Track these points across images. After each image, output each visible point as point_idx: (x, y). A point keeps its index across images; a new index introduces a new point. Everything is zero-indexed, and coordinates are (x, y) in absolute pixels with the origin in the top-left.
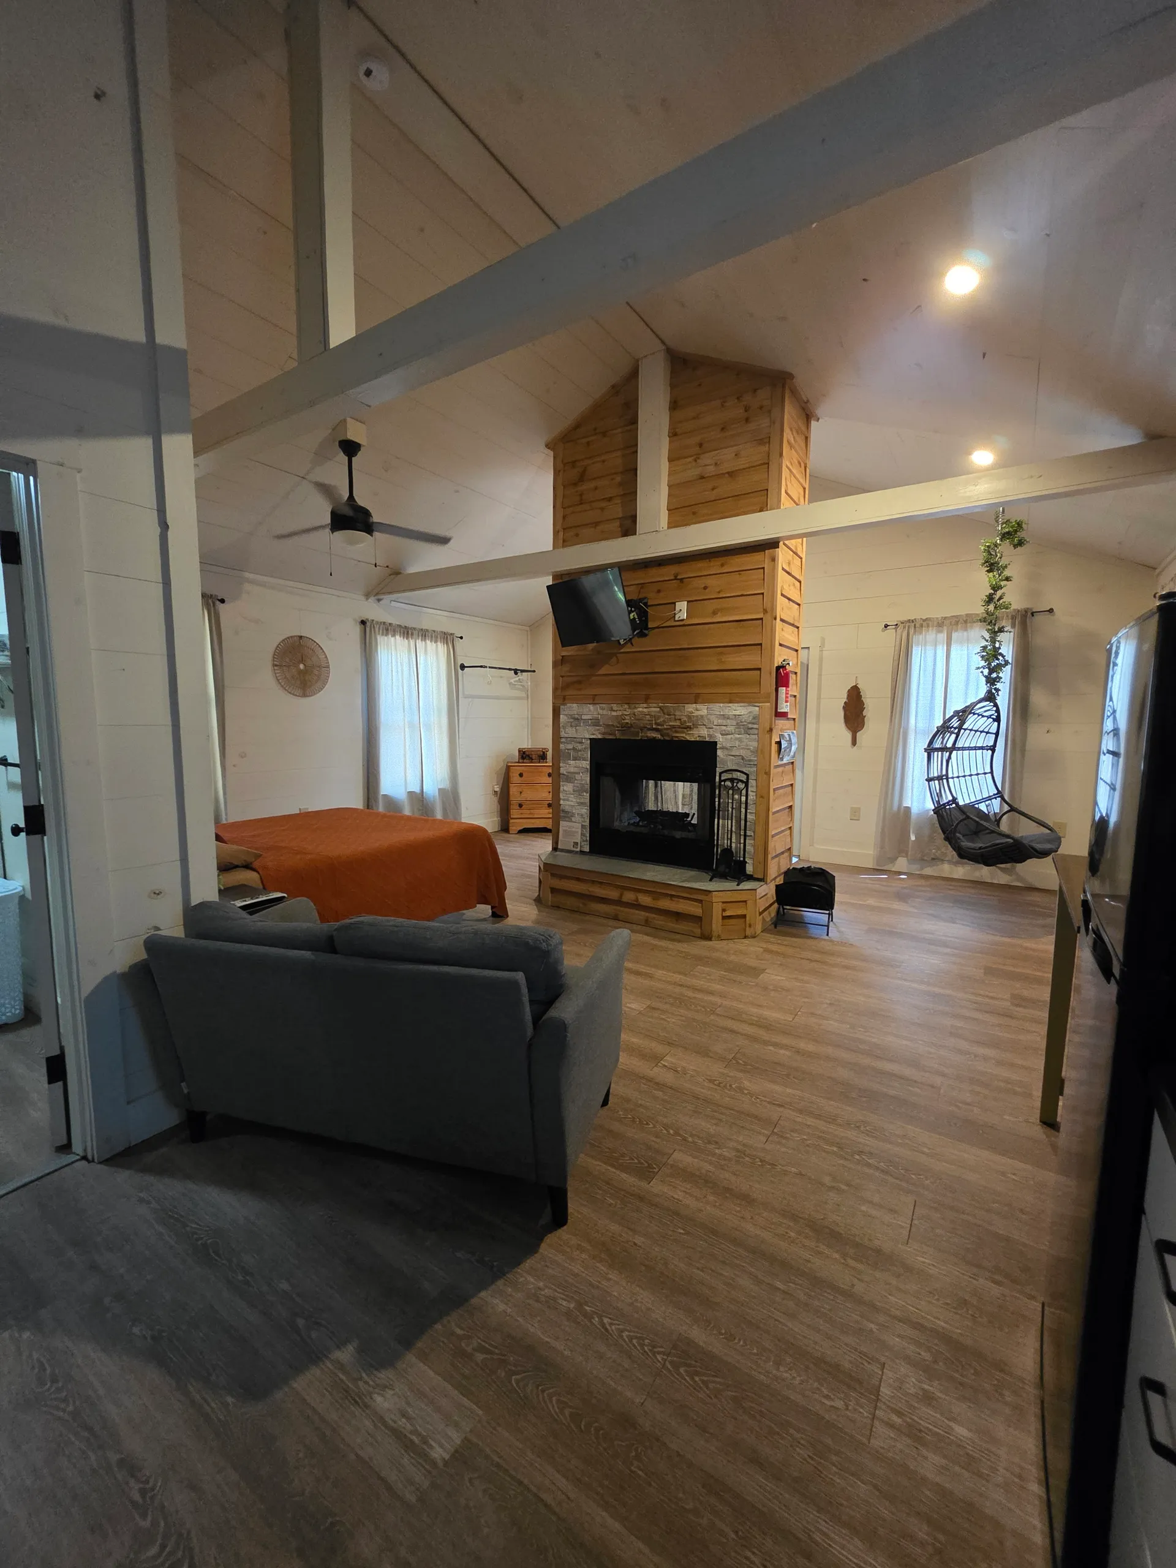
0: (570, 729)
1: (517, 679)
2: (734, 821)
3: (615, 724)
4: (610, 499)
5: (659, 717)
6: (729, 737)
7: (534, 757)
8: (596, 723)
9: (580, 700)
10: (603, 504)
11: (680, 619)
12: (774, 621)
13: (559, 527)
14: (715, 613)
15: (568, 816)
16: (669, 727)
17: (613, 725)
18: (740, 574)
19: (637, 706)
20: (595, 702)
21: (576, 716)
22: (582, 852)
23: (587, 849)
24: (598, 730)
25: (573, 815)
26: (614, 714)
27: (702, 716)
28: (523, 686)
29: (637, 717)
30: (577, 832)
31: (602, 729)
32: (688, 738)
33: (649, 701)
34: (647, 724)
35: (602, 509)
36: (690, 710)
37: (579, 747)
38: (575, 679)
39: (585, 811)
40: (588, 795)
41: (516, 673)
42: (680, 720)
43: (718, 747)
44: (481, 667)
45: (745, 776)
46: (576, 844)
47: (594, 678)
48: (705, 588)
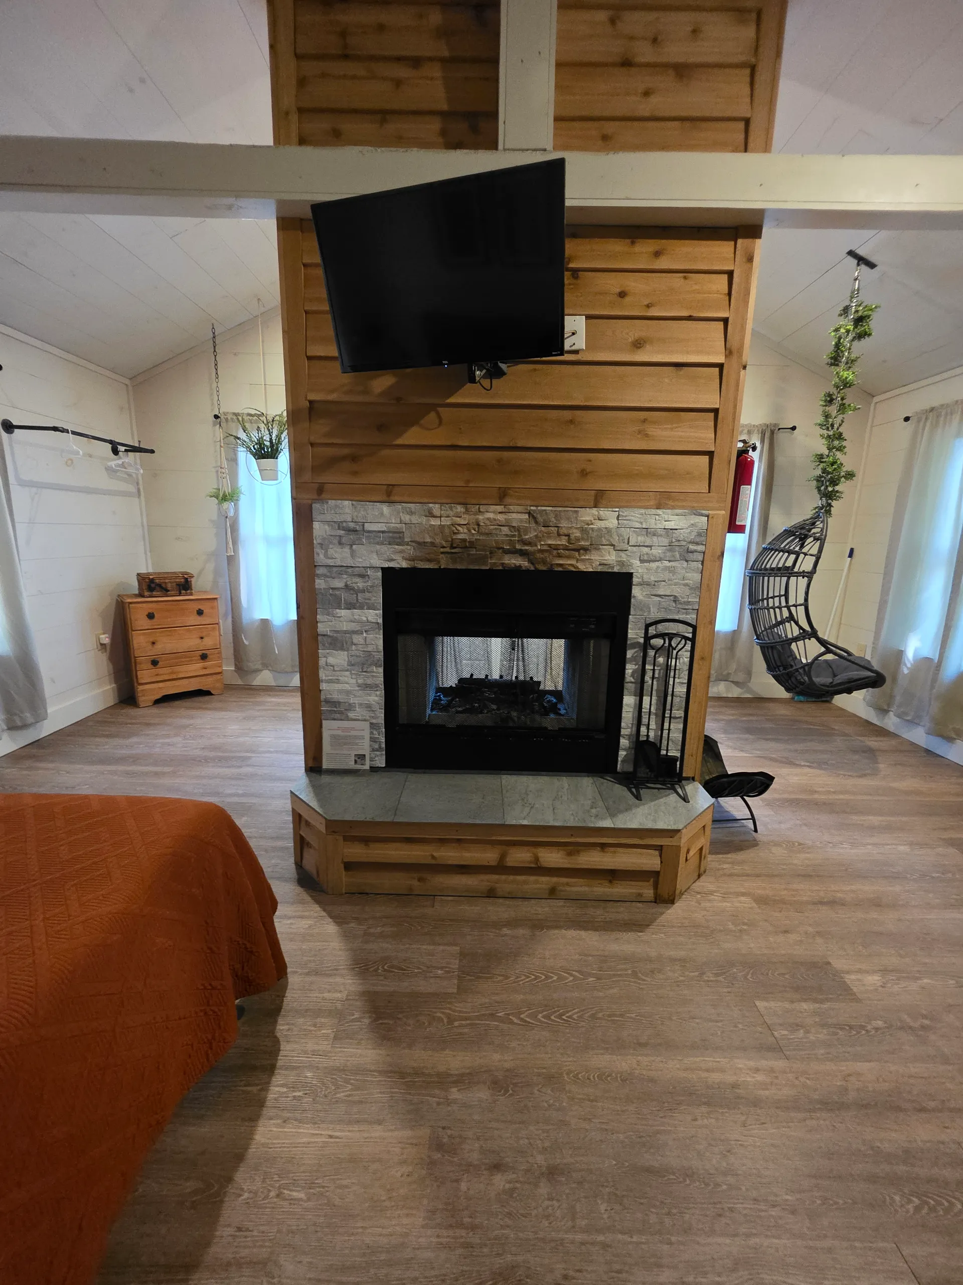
0: (339, 550)
1: (120, 462)
2: (654, 698)
3: (438, 540)
4: (416, 62)
5: (526, 531)
6: (654, 565)
7: (169, 586)
8: (395, 537)
9: (360, 494)
10: (403, 72)
11: (574, 348)
12: (742, 372)
13: (289, 101)
14: (638, 344)
15: (340, 710)
16: (545, 548)
17: (433, 544)
18: (685, 278)
19: (482, 508)
20: (393, 498)
21: (352, 525)
22: (374, 769)
23: (381, 762)
24: (401, 552)
25: (350, 707)
26: (435, 522)
27: (609, 530)
28: (130, 475)
29: (483, 530)
30: (363, 737)
31: (410, 550)
32: (582, 567)
33: (508, 500)
34: (503, 542)
35: (398, 83)
36: (587, 518)
37: (360, 584)
38: (346, 451)
39: (377, 698)
40: (381, 670)
41: (115, 452)
42: (568, 536)
43: (635, 580)
44: (55, 429)
45: (691, 630)
46: (362, 757)
47: (386, 452)
48: (622, 295)
